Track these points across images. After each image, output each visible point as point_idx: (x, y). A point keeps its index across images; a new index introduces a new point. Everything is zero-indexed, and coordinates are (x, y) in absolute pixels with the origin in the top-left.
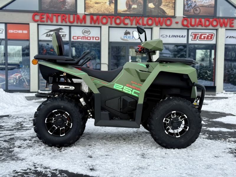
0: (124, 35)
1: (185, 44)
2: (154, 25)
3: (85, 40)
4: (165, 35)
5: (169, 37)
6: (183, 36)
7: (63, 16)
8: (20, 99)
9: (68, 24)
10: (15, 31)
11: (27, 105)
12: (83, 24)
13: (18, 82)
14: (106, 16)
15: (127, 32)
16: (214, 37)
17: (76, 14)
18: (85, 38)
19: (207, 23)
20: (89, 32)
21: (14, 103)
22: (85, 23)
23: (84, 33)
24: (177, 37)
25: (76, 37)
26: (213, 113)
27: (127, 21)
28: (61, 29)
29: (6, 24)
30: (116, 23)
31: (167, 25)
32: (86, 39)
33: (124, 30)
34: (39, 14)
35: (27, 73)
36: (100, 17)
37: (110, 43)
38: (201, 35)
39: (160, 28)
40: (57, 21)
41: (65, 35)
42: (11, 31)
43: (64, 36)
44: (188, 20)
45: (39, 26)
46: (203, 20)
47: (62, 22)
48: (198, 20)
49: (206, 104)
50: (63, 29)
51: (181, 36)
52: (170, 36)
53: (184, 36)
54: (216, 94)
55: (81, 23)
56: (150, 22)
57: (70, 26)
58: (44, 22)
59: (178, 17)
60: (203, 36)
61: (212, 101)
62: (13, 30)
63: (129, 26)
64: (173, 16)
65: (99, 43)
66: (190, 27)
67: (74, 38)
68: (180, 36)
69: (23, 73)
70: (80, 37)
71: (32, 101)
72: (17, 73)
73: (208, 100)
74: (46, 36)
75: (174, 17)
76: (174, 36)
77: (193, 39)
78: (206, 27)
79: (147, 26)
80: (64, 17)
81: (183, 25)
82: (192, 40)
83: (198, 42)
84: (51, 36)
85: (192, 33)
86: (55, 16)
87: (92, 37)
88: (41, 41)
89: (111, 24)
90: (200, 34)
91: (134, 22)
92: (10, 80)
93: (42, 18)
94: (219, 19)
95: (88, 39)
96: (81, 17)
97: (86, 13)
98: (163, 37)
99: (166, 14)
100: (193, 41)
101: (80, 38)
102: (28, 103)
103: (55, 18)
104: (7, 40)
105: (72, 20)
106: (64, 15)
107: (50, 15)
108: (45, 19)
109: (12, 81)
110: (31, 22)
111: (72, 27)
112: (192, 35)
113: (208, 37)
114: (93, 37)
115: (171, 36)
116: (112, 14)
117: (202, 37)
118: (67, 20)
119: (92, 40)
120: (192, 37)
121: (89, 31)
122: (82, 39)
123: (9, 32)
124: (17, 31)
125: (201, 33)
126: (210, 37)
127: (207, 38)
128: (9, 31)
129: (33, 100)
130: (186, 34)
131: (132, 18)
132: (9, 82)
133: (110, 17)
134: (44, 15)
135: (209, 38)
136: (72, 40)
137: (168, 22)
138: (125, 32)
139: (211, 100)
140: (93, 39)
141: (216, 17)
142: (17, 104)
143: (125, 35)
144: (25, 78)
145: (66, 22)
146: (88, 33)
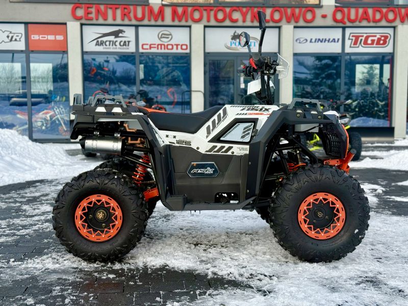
0: (231, 40)
1: (339, 54)
2: (284, 20)
3: (163, 51)
4: (303, 39)
5: (311, 42)
6: (334, 39)
7: (125, 8)
8: (57, 153)
9: (134, 22)
10: (42, 37)
11: (71, 164)
12: (160, 22)
13: (48, 126)
14: (200, 6)
15: (236, 34)
16: (389, 41)
17: (147, 4)
18: (163, 46)
19: (378, 16)
20: (170, 37)
21: (49, 160)
22: (163, 20)
23: (161, 38)
24: (325, 42)
25: (147, 44)
26: (394, 173)
27: (236, 15)
28: (121, 31)
29: (26, 24)
30: (217, 19)
31: (306, 21)
32: (165, 49)
33: (231, 32)
34: (83, 5)
35: (63, 110)
36: (190, 9)
37: (206, 55)
38: (367, 38)
39: (295, 27)
40: (114, 19)
41: (129, 42)
42: (35, 37)
43: (127, 43)
44: (344, 11)
45: (84, 27)
46: (370, 11)
47: (123, 20)
48: (361, 11)
49: (380, 158)
50: (124, 32)
51: (331, 40)
52: (311, 40)
53: (336, 40)
54: (395, 141)
55: (156, 20)
56: (277, 16)
57: (137, 27)
58: (91, 19)
59: (325, 6)
60: (370, 39)
61: (389, 152)
62: (39, 34)
63: (240, 23)
64: (316, 5)
65: (188, 55)
66: (348, 24)
67: (145, 47)
68: (329, 39)
69: (58, 110)
70: (155, 44)
71: (76, 156)
72: (46, 109)
73: (381, 152)
74: (96, 45)
75: (319, 6)
76: (319, 39)
77: (352, 46)
78: (376, 24)
79: (271, 24)
80: (126, 10)
81: (335, 20)
82: (350, 47)
83: (361, 49)
84: (104, 44)
85: (352, 35)
86: (111, 8)
87: (175, 45)
88: (87, 52)
89: (209, 20)
90: (365, 35)
91: (249, 17)
92: (36, 121)
93: (88, 13)
94: (398, 8)
95: (168, 49)
96: (156, 10)
97: (164, 3)
98: (300, 43)
99: (305, 2)
100: (353, 49)
101: (155, 47)
102: (70, 161)
103: (110, 12)
104: (30, 53)
105: (139, 15)
106: (125, 6)
107: (102, 7)
108: (93, 15)
109: (39, 124)
110: (70, 21)
111: (140, 29)
112: (351, 38)
113: (380, 41)
114: (177, 45)
115: (313, 40)
116: (210, 4)
117: (369, 42)
118: (132, 15)
119: (174, 51)
120: (350, 41)
121: (171, 35)
122: (158, 49)
123: (32, 38)
124: (46, 36)
125: (366, 33)
126: (383, 40)
127: (378, 43)
128: (32, 36)
129: (79, 156)
130: (340, 37)
131: (244, 10)
132: (33, 125)
133: (206, 8)
134: (92, 8)
135: (382, 42)
136: (141, 50)
137: (309, 16)
138: (233, 35)
139: (387, 151)
140: (177, 49)
141: (394, 5)
142: (54, 162)
143: (233, 41)
144: (61, 118)
145: (130, 20)
146: (168, 38)
